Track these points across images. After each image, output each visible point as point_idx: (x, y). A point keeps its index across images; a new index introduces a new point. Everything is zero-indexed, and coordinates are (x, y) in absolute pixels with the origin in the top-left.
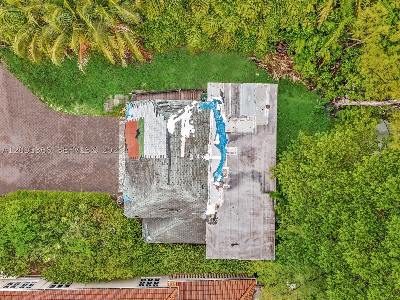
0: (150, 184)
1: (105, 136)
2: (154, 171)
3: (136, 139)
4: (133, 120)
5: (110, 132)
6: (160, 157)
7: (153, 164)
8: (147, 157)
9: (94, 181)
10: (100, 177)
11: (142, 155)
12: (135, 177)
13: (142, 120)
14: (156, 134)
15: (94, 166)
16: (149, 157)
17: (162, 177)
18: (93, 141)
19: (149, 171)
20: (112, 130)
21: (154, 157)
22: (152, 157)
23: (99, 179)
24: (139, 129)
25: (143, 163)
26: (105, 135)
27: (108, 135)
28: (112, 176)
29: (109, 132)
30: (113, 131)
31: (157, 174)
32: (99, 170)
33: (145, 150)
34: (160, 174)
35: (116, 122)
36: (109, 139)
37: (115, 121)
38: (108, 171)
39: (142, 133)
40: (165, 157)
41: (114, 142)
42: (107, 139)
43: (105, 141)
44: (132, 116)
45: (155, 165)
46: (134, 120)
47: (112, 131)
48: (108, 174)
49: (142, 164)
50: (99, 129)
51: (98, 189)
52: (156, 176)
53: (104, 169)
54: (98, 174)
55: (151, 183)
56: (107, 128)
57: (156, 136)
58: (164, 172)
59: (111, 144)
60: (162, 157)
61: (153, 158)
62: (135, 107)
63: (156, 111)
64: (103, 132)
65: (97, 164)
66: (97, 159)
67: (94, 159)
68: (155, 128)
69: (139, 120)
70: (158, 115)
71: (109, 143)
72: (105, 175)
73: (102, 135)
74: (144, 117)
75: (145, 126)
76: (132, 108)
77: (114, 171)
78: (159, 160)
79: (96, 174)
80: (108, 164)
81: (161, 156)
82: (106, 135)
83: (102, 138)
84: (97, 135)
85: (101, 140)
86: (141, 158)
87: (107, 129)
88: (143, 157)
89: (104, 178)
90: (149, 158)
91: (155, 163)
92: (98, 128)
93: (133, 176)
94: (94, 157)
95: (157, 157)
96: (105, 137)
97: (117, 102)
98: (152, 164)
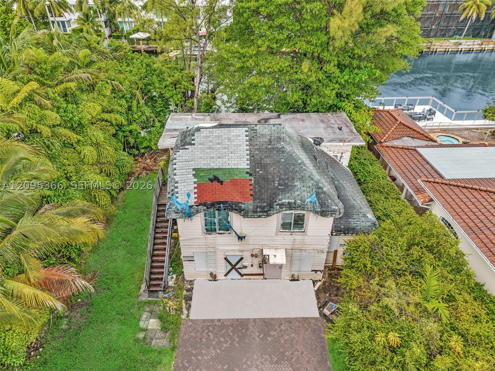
0: (285, 155)
1: (217, 343)
2: (266, 148)
3: (224, 183)
4: (195, 193)
5: (210, 334)
6: (247, 138)
7: (258, 149)
8: (249, 162)
9: (308, 362)
10: (298, 351)
11: (247, 173)
12: (279, 185)
13: (197, 172)
14: (218, 146)
15: (276, 362)
16: (248, 157)
17: (273, 132)
18: (225, 367)
19: (266, 157)
20: (204, 331)
21: (248, 147)
22: (248, 152)
23: (302, 353)
24: (210, 179)
25: (257, 170)
26: (214, 343)
27: (214, 338)
28: (292, 328)
29: (209, 336)
30: (208, 328)
31: (270, 141)
32: (283, 353)
33: (239, 167)
34: (269, 137)
35: (190, 324)
36: (223, 336)
37: (189, 327)
38: (282, 336)
39: (215, 173)
40: (247, 129)
41: (228, 326)
42: (221, 339)
43: (226, 342)
44: (189, 195)
45: (258, 147)
46: (196, 190)
47: (207, 331)
48: (288, 335)
49: (258, 172)
50: (202, 355)
51: (322, 353)
52: (273, 143)
53: (280, 343)
54: (292, 354)
55: (283, 152)
56: (201, 339)
57: (220, 146)
58: (266, 130)
59: (232, 332)
60: (247, 133)
61: (250, 150)
62: (177, 187)
63: (187, 147)
64: (209, 348)
65: (271, 358)
66: (263, 358)
67: (262, 364)
68: (210, 148)
69: (196, 180)
70: (193, 142)
71: (230, 335)
72: (292, 341)
73: (214, 348)
74: (194, 169)
75: (206, 167)
76: (177, 195)
77: (282, 324)
78: (251, 139)
79: (292, 359)
80: (270, 336)
81: (246, 136)
82: (213, 341)
83: (220, 349)
84: (213, 359)
85: (223, 351)
86: (251, 175)
87: (204, 340)
88: (248, 170)
89: (297, 342)
90: (250, 158)
91: (256, 147)
92: (200, 358)
93: (279, 189)
94: (258, 363)
95: (248, 143)
96: (219, 342)
97: (153, 324)
98: (257, 152)
